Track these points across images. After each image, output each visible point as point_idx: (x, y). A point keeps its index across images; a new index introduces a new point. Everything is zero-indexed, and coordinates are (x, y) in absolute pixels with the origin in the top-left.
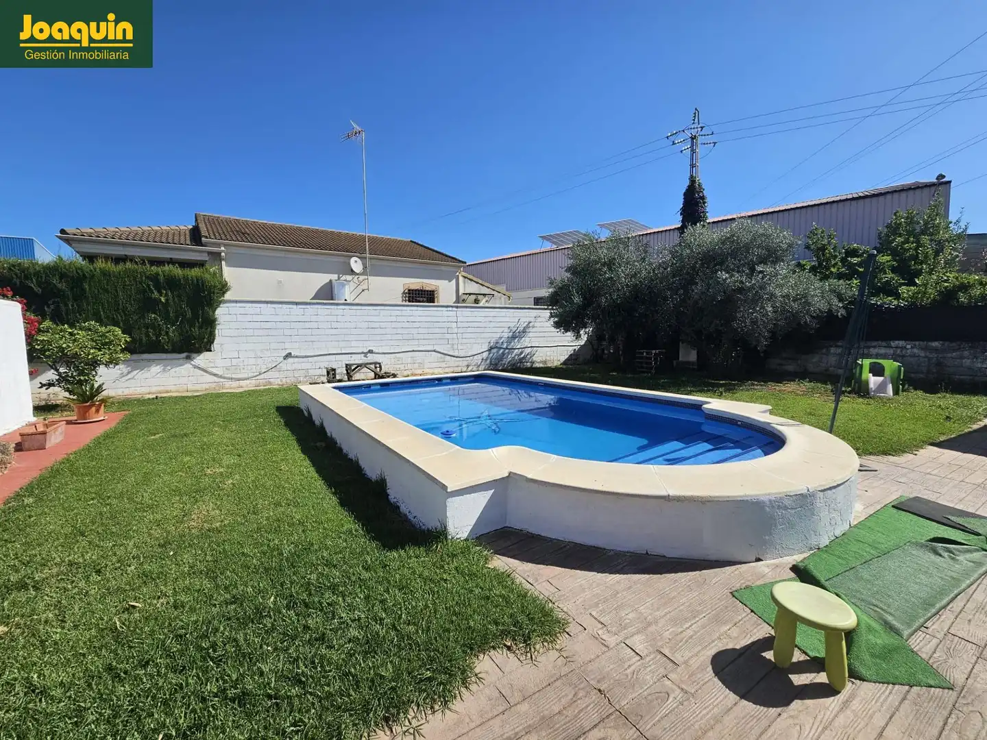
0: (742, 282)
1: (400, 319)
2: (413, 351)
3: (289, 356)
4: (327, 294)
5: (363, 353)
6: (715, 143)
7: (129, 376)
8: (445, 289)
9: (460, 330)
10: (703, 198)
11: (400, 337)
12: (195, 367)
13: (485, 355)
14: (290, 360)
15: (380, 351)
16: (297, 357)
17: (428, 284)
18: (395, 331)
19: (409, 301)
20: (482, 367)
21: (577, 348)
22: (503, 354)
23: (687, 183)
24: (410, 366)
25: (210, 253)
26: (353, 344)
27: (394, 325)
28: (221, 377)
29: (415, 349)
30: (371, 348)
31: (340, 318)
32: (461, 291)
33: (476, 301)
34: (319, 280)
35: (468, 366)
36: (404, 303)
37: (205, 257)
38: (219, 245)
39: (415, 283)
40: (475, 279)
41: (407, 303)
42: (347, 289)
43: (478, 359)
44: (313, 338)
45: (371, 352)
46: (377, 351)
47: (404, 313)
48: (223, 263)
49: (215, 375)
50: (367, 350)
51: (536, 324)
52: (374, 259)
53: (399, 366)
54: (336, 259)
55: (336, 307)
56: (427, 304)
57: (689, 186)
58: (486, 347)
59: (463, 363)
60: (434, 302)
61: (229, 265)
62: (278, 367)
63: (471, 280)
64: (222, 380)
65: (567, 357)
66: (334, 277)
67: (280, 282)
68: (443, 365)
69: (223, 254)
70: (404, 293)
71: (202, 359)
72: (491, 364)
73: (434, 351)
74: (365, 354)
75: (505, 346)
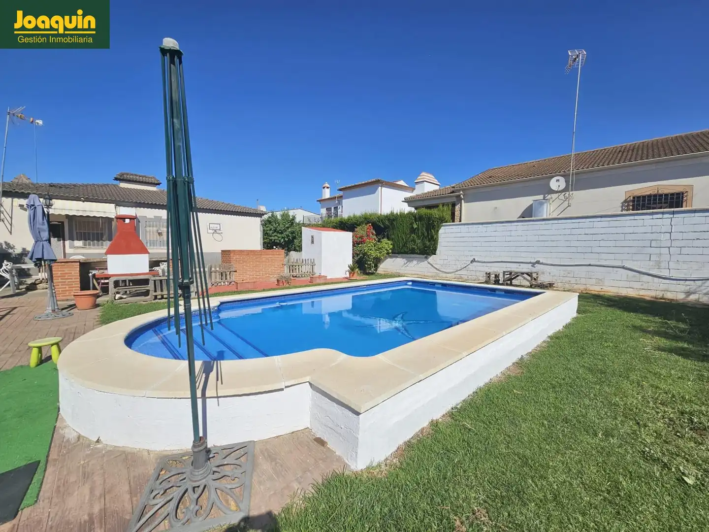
1: (574, 232)
2: (590, 265)
3: (473, 261)
5: (530, 263)
7: (406, 265)
9: (677, 243)
11: (574, 250)
12: (429, 263)
14: (474, 263)
15: (549, 262)
16: (479, 262)
17: (669, 185)
18: (568, 244)
19: (633, 210)
24: (583, 281)
26: (523, 255)
28: (438, 270)
29: (592, 263)
30: (538, 260)
31: (513, 233)
35: (689, 293)
36: (624, 212)
38: (460, 190)
44: (491, 249)
45: (538, 262)
46: (544, 262)
47: (581, 225)
48: (463, 201)
49: (436, 269)
50: (535, 261)
53: (568, 279)
55: (510, 224)
61: (466, 202)
62: (467, 267)
64: (439, 272)
67: (496, 208)
68: (637, 285)
69: (462, 196)
70: (626, 201)
71: (432, 259)
73: (623, 268)
74: (533, 264)
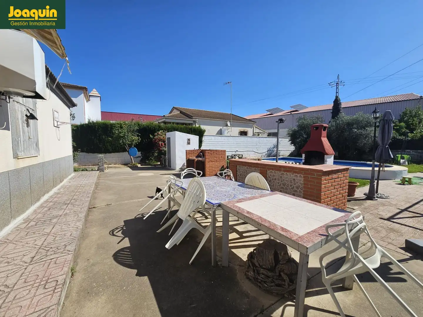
0: (361, 132)
2: (248, 151)
4: (220, 133)
5: (235, 151)
6: (344, 85)
8: (250, 131)
9: (260, 145)
10: (340, 103)
11: (243, 146)
13: (266, 153)
17: (246, 129)
20: (266, 156)
21: (292, 151)
22: (271, 153)
23: (334, 98)
24: (247, 156)
25: (193, 121)
26: (233, 148)
27: (243, 143)
30: (237, 150)
32: (254, 132)
33: (258, 135)
34: (218, 128)
35: (262, 156)
37: (192, 122)
38: (196, 119)
39: (242, 129)
40: (258, 128)
41: (240, 136)
42: (226, 132)
43: (264, 154)
44: (223, 147)
45: (237, 151)
48: (196, 124)
51: (281, 143)
52: (234, 122)
54: (222, 122)
56: (245, 136)
57: (335, 99)
58: (267, 150)
59: (260, 155)
60: (247, 135)
63: (257, 128)
65: (289, 154)
66: (221, 127)
67: (209, 129)
68: (255, 155)
69: (197, 121)
70: (239, 132)
72: (268, 156)
73: (253, 151)
75: (272, 150)
